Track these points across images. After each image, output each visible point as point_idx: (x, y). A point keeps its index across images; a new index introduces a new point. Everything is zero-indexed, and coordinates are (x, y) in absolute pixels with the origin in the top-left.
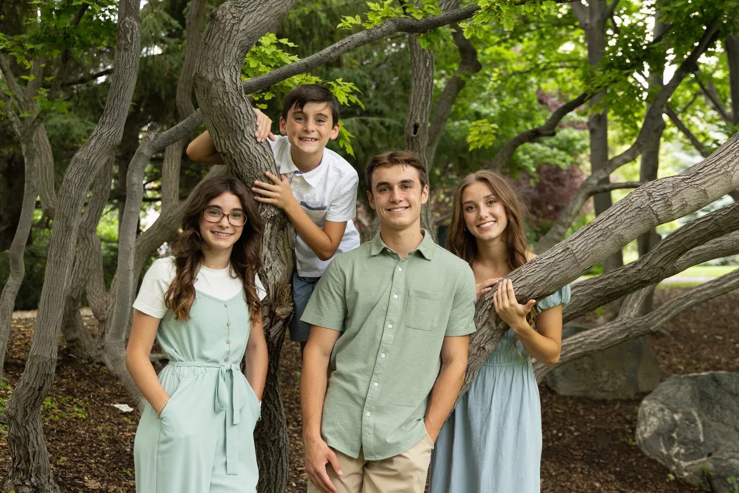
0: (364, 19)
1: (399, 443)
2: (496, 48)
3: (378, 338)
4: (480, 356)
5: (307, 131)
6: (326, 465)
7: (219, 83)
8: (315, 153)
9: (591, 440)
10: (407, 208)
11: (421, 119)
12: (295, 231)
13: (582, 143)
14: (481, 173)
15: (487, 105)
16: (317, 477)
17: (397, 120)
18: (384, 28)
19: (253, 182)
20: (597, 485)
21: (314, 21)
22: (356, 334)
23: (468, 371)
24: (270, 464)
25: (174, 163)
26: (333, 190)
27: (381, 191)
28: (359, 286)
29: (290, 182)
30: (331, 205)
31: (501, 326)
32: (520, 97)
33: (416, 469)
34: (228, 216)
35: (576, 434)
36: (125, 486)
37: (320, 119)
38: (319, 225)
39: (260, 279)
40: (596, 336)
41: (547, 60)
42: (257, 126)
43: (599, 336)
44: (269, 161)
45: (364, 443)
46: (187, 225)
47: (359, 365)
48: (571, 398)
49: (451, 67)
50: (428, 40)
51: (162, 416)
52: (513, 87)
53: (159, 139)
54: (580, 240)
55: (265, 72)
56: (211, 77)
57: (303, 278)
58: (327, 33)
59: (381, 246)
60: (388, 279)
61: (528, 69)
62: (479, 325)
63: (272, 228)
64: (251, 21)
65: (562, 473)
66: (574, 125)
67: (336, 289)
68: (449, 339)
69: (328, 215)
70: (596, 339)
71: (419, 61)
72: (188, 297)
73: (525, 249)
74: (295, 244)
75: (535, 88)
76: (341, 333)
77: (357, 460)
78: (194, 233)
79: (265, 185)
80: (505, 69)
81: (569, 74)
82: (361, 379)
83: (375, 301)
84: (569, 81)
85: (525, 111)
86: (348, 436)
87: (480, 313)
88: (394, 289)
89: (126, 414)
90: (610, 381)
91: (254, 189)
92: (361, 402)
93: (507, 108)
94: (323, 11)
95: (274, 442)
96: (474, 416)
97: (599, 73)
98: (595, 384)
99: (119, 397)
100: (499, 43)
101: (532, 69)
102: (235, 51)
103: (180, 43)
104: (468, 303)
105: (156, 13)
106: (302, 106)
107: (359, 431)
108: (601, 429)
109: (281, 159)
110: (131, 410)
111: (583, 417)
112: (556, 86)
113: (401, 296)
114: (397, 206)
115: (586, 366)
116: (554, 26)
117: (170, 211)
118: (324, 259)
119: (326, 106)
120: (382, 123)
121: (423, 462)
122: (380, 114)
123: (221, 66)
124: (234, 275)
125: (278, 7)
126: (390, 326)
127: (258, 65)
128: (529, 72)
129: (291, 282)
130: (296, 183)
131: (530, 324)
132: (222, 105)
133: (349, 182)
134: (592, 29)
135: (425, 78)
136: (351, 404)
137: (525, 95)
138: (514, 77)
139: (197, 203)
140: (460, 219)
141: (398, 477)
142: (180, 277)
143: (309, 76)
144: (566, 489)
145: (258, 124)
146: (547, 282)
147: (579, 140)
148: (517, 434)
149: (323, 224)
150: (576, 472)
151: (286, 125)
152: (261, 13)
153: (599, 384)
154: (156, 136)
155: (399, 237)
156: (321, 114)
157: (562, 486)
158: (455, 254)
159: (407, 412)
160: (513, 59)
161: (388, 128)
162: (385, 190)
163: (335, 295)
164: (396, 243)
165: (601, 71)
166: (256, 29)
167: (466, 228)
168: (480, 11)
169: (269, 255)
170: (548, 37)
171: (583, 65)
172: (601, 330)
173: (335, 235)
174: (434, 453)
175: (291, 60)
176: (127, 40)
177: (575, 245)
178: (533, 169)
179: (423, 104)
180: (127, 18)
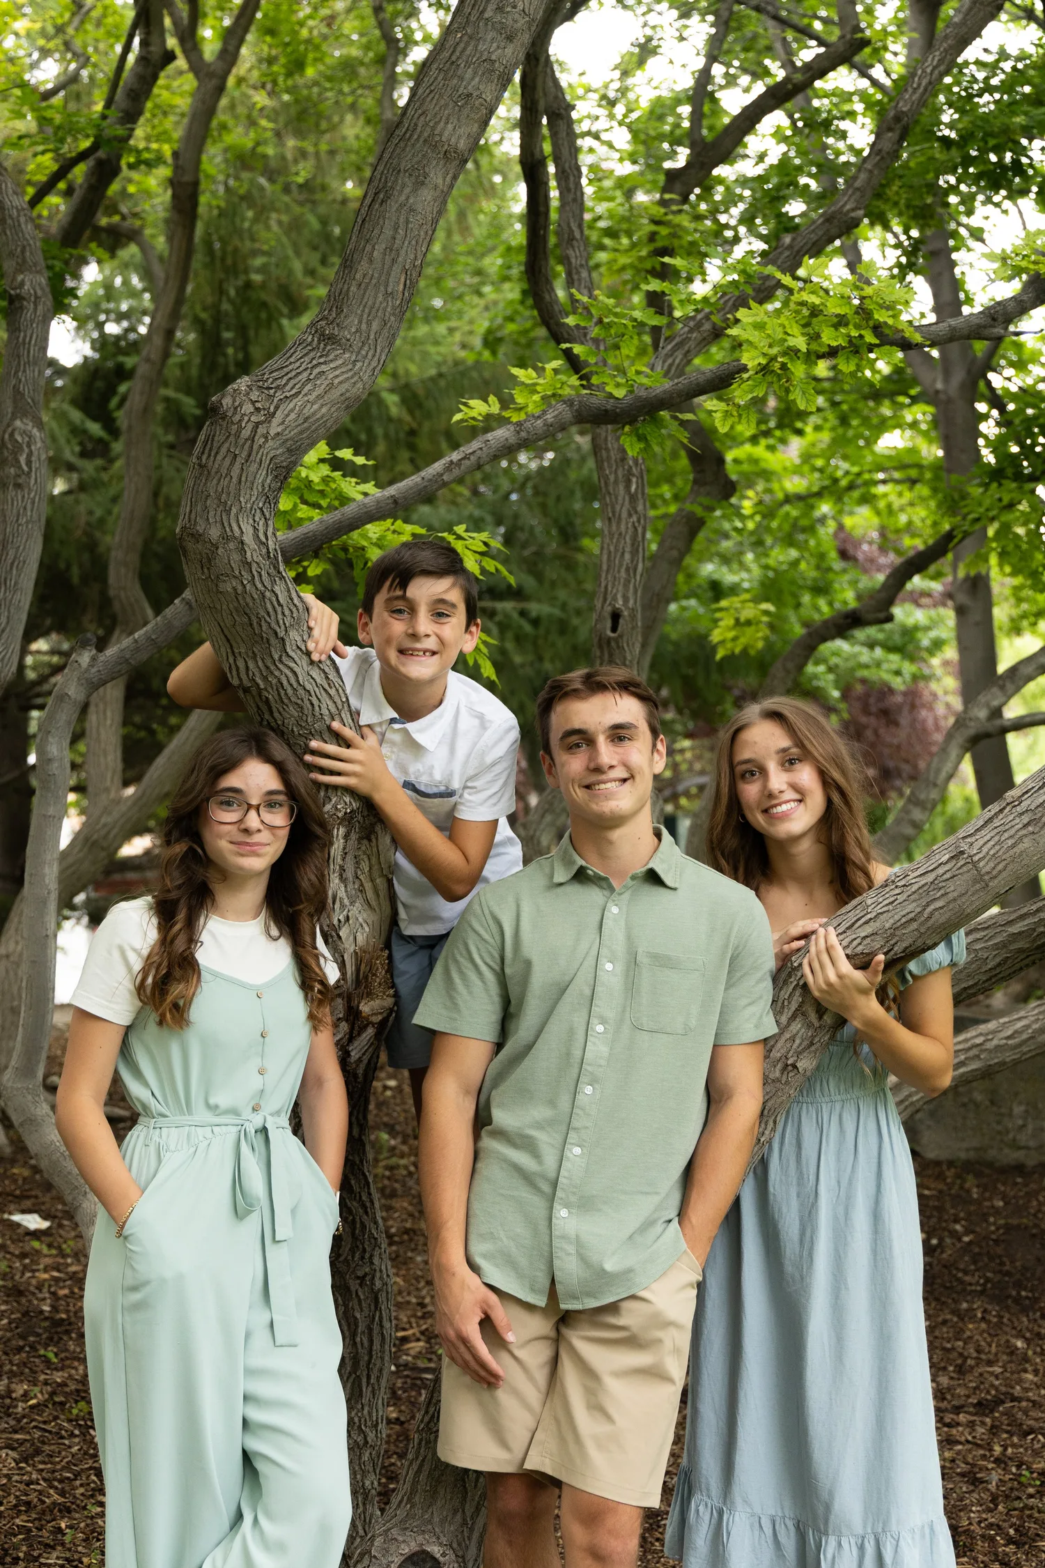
0: (506, 403)
1: (630, 1271)
2: (748, 448)
3: (578, 1053)
4: (787, 1083)
5: (414, 636)
6: (481, 1323)
7: (232, 545)
8: (432, 681)
9: (999, 1250)
10: (625, 780)
11: (626, 599)
12: (394, 841)
13: (933, 634)
14: (771, 703)
15: (735, 566)
16: (462, 1349)
17: (553, 606)
18: (549, 417)
19: (307, 746)
20: (1019, 1344)
21: (374, 411)
22: (530, 1047)
23: (764, 1115)
24: (357, 1326)
25: (109, 714)
26: (469, 755)
27: (571, 748)
28: (532, 947)
29: (381, 742)
30: (465, 787)
31: (828, 1019)
32: (802, 547)
33: (668, 1324)
34: (258, 808)
35: (966, 1239)
36: (46, 1383)
37: (440, 612)
38: (440, 828)
39: (326, 942)
40: (1009, 1032)
41: (855, 469)
42: (310, 629)
43: (1016, 1032)
44: (337, 699)
45: (558, 1275)
46: (175, 834)
47: (540, 1112)
48: (951, 1164)
49: (658, 491)
50: (642, 438)
51: (126, 1232)
52: (786, 527)
53: (99, 666)
54: (986, 834)
55: (311, 519)
56: (214, 533)
57: (411, 937)
58: (402, 435)
59: (573, 862)
60: (591, 934)
61: (815, 489)
62: (784, 1019)
63: (346, 837)
64: (293, 416)
65: (945, 1322)
66: (917, 599)
67: (485, 955)
68: (722, 1050)
69: (460, 807)
70: (1008, 1038)
71: (616, 482)
72: (185, 979)
73: (868, 860)
74: (394, 868)
75: (832, 526)
76: (499, 1046)
77: (544, 1311)
78: (191, 849)
79: (332, 748)
80: (769, 491)
81: (900, 494)
82: (546, 1141)
83: (567, 978)
84: (902, 509)
85: (813, 574)
86: (523, 1261)
87: (785, 994)
88: (604, 951)
89: (36, 1234)
90: (1030, 1127)
91: (308, 758)
92: (546, 1188)
93: (775, 570)
94: (392, 391)
95: (362, 1279)
96: (784, 1210)
97: (976, 491)
98: (999, 1133)
99: (19, 1199)
100: (754, 440)
101: (824, 488)
102: (262, 478)
103: (105, 469)
104: (759, 975)
105: (54, 410)
106: (404, 585)
107: (546, 1248)
108: (1018, 1227)
109: (360, 696)
110: (45, 1225)
111: (978, 1202)
112: (876, 521)
113: (620, 968)
114: (604, 777)
115: (978, 1097)
116: (866, 398)
117: (106, 811)
118: (453, 898)
119: (454, 585)
120: (523, 613)
121: (681, 1309)
122: (516, 594)
123: (234, 510)
124: (275, 932)
125: (346, 386)
126: (600, 1028)
127: (295, 506)
128: (819, 495)
129: (388, 945)
130: (393, 743)
131: (888, 1009)
132: (240, 588)
133: (501, 739)
134: (949, 401)
135: (630, 515)
136: (525, 1194)
137: (812, 543)
138: (787, 508)
139: (193, 787)
140: (730, 798)
141: (632, 1341)
142: (165, 940)
143: (399, 522)
144: (955, 1354)
145: (312, 624)
146: (922, 924)
147: (927, 629)
148: (875, 1241)
149: (449, 825)
150: (972, 1318)
151: (371, 626)
152: (311, 398)
153: (1008, 1132)
154: (94, 659)
155: (611, 843)
156: (442, 601)
157: (944, 1349)
158: (721, 871)
159: (644, 1207)
160: (785, 469)
161: (536, 622)
162: (578, 746)
163: (484, 968)
164: (603, 856)
165: (980, 485)
166: (301, 432)
167: (744, 817)
168: (745, 376)
169: (342, 893)
170: (855, 422)
171: (928, 475)
172: (1019, 1019)
173: (474, 848)
174: (701, 1287)
175: (359, 492)
176: (20, 467)
177: (977, 846)
178: (836, 694)
179: (627, 569)
180: (18, 423)
